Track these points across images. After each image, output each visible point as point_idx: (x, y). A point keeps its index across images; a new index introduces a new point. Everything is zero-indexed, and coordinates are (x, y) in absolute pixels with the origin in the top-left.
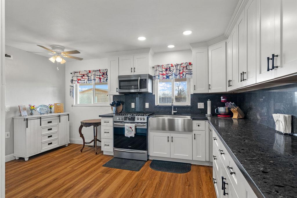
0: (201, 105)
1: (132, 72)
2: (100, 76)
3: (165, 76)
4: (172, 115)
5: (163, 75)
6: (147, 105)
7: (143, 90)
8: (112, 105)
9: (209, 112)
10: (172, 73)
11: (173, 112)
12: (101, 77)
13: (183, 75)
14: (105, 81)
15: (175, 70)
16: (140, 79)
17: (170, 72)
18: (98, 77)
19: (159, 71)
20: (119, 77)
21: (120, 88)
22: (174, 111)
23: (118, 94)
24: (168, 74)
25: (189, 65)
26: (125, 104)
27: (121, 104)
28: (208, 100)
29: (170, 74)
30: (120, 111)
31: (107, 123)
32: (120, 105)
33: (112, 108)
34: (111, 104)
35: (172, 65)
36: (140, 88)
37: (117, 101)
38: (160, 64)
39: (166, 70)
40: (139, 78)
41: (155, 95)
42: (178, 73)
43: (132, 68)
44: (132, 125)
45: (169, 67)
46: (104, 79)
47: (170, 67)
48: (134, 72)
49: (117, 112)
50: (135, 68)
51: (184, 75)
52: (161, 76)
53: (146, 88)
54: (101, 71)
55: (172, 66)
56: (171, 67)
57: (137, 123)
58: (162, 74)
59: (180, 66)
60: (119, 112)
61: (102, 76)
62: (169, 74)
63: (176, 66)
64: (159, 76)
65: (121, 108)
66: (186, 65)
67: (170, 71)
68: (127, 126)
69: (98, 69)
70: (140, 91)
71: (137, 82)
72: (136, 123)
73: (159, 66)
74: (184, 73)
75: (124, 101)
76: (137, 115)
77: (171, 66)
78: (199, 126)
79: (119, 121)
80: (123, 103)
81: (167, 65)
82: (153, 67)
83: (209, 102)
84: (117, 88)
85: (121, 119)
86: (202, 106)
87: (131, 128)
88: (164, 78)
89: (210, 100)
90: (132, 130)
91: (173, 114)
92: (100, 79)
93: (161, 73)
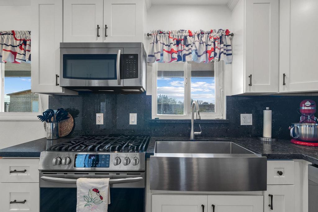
0: (246, 119)
1: (98, 36)
2: (14, 46)
3: (175, 56)
4: (192, 141)
5: (171, 52)
6: (133, 119)
7: (128, 82)
8: (45, 118)
9: (267, 133)
10: (190, 49)
11: (192, 133)
12: (18, 50)
13: (215, 54)
14: (27, 60)
15: (197, 44)
16: (121, 55)
17: (187, 48)
18: (9, 48)
19: (162, 45)
20: (64, 46)
21: (65, 76)
22: (195, 131)
23: (59, 90)
24: (181, 51)
25: (226, 35)
26: (79, 115)
27: (70, 115)
28: (266, 109)
29: (187, 53)
30: (68, 133)
31: (20, 174)
32: (66, 118)
33: (45, 126)
34: (40, 117)
35: (190, 32)
36: (122, 77)
37: (58, 110)
38: (165, 30)
39: (178, 43)
40: (120, 51)
41: (151, 96)
42: (204, 50)
43: (98, 28)
44: (99, 183)
45: (183, 38)
46: (25, 55)
47: (186, 37)
48: (106, 36)
49: (57, 135)
50: (106, 28)
51: (218, 56)
52: (166, 54)
53: (137, 77)
54: (18, 36)
55: (190, 36)
56: (188, 37)
57: (114, 175)
58: (168, 52)
59: (208, 37)
60: (63, 135)
61: (21, 48)
62: (185, 52)
63: (198, 35)
64: (162, 55)
65: (68, 125)
66: (220, 34)
67: (187, 46)
68: (83, 186)
69: (9, 30)
70: (122, 85)
71: (113, 61)
72: (111, 174)
73: (161, 33)
74: (217, 51)
75: (76, 108)
76: (113, 150)
77: (187, 34)
78: (280, 173)
79: (57, 168)
80: (75, 114)
81: (179, 32)
82: (148, 35)
83: (267, 114)
84: (57, 76)
85: (63, 161)
86: (249, 121)
87: (96, 190)
88: (173, 59)
89: (270, 109)
90: (101, 198)
91: (192, 137)
92: (15, 54)
93: (166, 48)
